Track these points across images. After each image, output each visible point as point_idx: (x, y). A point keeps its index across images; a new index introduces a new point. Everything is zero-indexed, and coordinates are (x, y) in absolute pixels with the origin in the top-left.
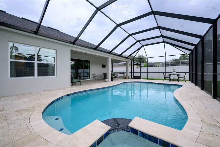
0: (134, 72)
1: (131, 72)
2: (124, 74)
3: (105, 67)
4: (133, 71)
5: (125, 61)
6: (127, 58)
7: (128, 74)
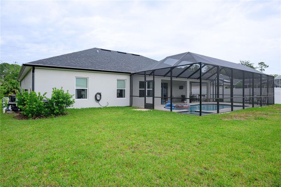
0: (216, 95)
1: (213, 95)
2: (205, 96)
3: (183, 89)
4: (214, 93)
5: (206, 82)
6: (206, 80)
7: (209, 96)
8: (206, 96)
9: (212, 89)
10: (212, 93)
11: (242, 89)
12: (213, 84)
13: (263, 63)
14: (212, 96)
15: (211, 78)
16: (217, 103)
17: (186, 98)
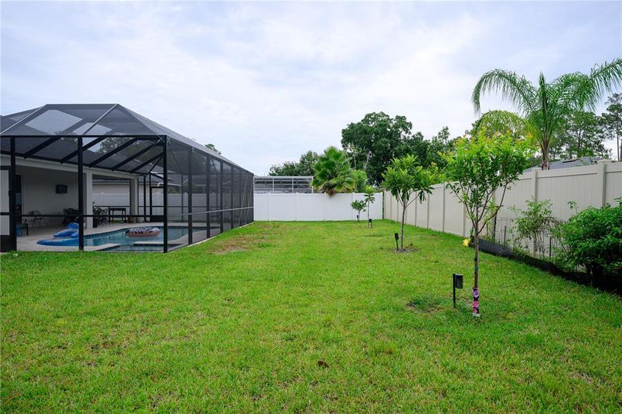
0: (151, 206)
1: (145, 207)
2: (124, 210)
3: (66, 192)
4: (148, 204)
5: (128, 177)
6: (131, 172)
7: (136, 211)
8: (128, 209)
9: (141, 194)
10: (141, 204)
11: (206, 194)
12: (145, 182)
13: (212, 146)
14: (142, 210)
15: (141, 170)
16: (187, 225)
17: (84, 214)
